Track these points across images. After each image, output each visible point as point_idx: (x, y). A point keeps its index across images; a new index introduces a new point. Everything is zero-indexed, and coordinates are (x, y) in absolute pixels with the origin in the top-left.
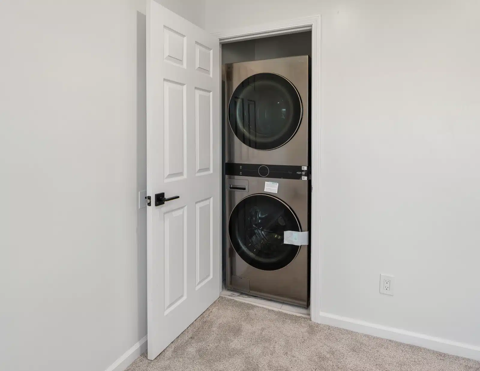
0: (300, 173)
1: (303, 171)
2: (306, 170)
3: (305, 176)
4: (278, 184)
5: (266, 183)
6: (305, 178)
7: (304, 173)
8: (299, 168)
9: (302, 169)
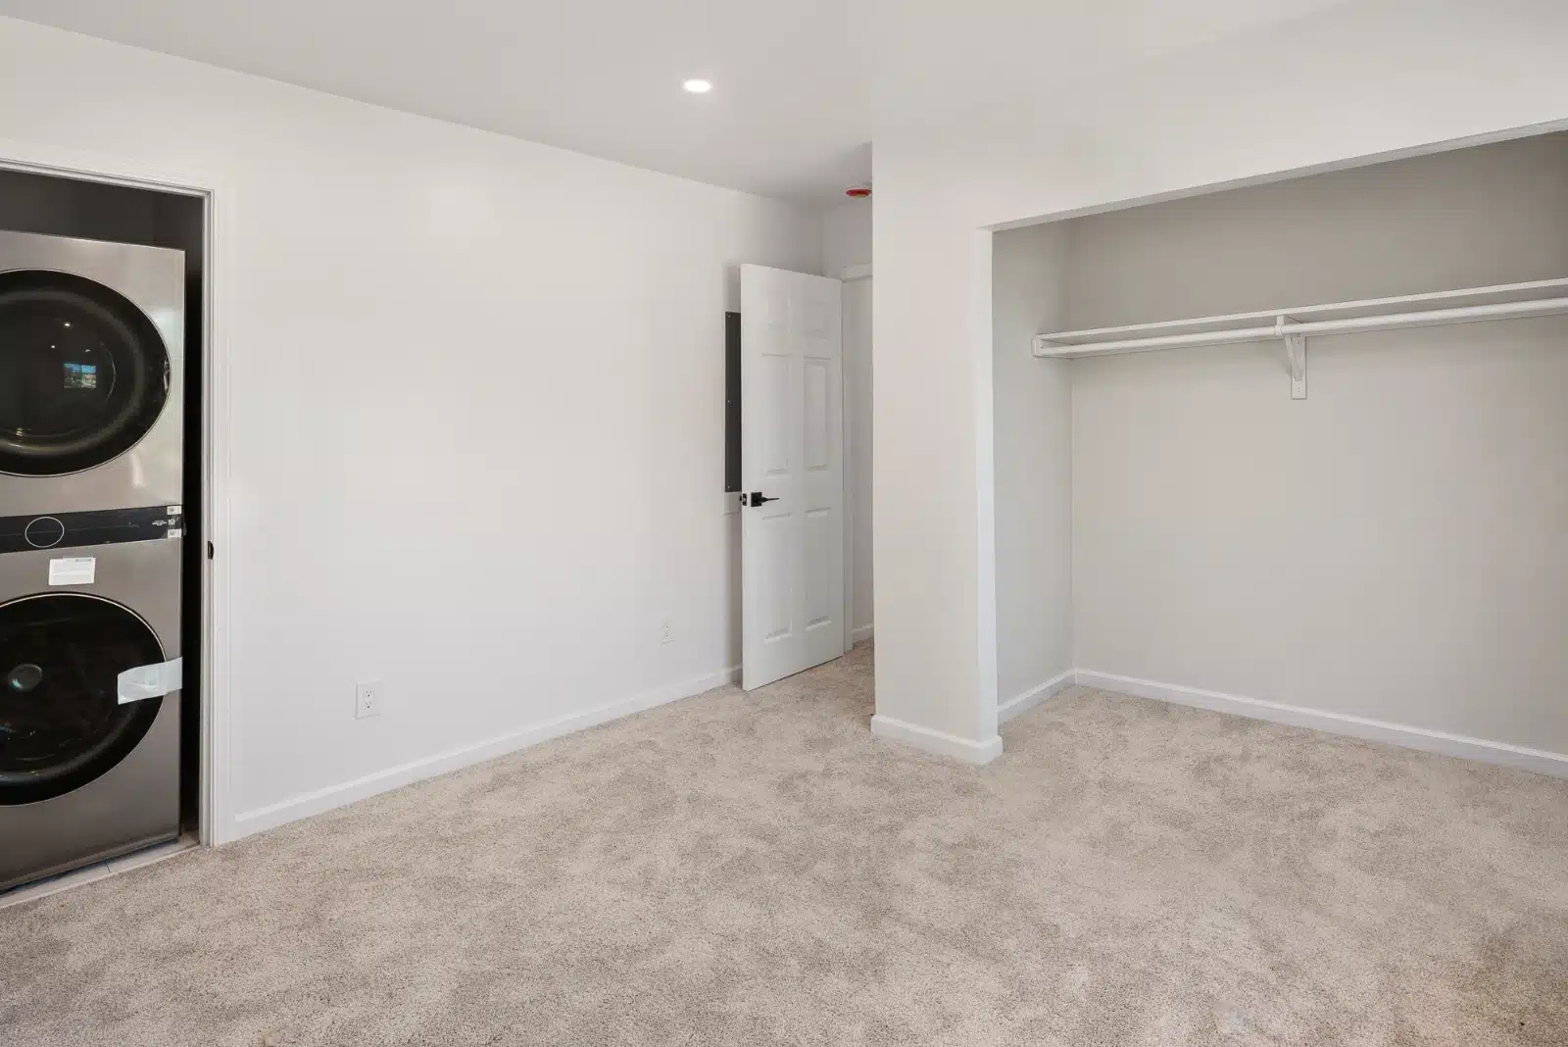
0: (162, 523)
1: (170, 517)
2: (179, 515)
3: (176, 527)
4: (94, 560)
5: (53, 562)
6: (176, 534)
7: (172, 522)
8: (160, 512)
9: (169, 513)
